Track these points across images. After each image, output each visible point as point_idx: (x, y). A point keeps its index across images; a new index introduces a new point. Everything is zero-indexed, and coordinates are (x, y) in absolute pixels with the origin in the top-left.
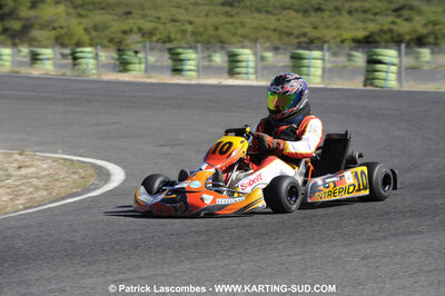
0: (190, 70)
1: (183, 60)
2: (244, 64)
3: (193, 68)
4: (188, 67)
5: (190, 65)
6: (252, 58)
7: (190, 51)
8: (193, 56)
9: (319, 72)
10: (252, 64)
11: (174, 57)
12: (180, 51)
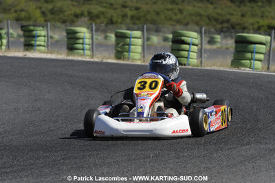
0: (40, 45)
1: (34, 37)
2: (81, 41)
3: (42, 43)
4: (38, 43)
5: (41, 41)
6: (88, 35)
7: (41, 28)
8: (43, 33)
9: (139, 49)
10: (87, 41)
11: (27, 34)
12: (32, 28)
